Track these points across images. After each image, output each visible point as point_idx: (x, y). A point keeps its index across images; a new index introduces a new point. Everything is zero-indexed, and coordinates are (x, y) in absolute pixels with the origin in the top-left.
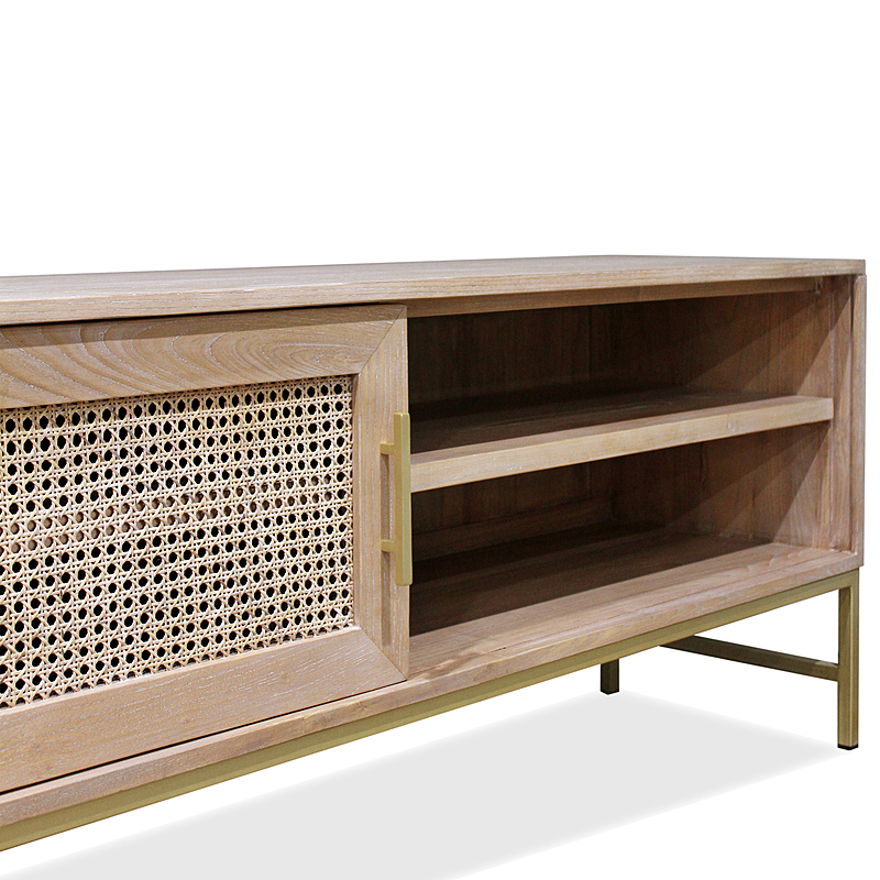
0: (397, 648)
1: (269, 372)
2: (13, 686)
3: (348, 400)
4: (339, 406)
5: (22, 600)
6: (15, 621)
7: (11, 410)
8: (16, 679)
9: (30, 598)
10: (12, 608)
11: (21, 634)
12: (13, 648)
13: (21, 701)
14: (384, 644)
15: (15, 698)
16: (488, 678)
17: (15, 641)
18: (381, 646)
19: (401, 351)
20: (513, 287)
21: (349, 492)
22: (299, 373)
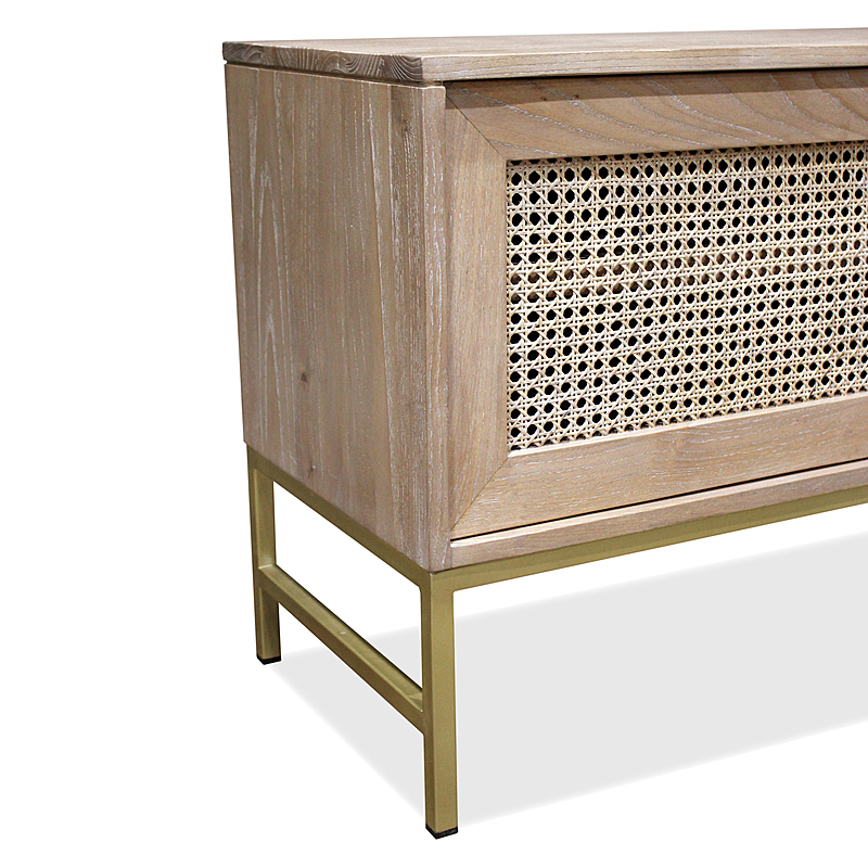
2: (833, 379)
5: (845, 308)
6: (838, 325)
7: (848, 143)
8: (836, 374)
9: (851, 307)
10: (837, 314)
11: (842, 336)
12: (835, 347)
13: (838, 393)
15: (834, 390)
17: (838, 342)
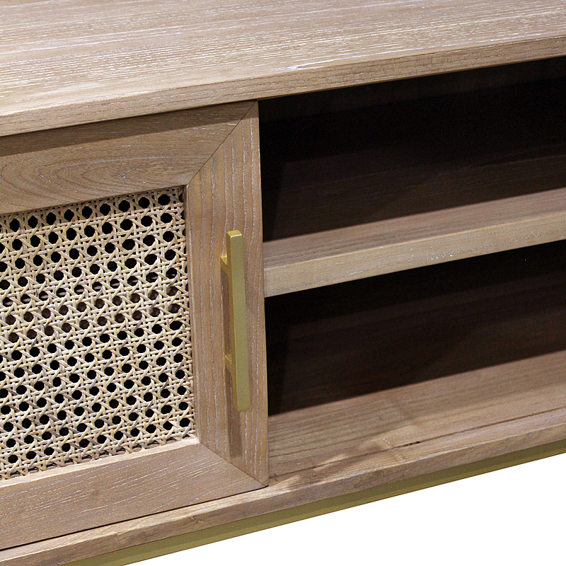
0: (251, 458)
1: (52, 196)
3: (179, 210)
4: (166, 218)
14: (232, 456)
16: (375, 483)
18: (228, 458)
19: (249, 154)
20: (423, 68)
21: (185, 306)
22: (97, 193)
